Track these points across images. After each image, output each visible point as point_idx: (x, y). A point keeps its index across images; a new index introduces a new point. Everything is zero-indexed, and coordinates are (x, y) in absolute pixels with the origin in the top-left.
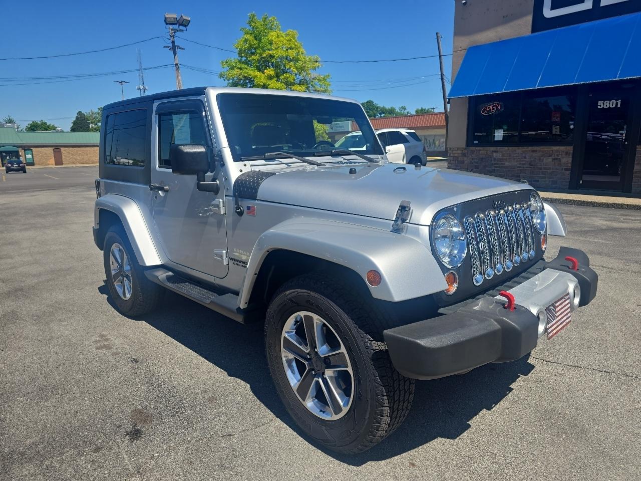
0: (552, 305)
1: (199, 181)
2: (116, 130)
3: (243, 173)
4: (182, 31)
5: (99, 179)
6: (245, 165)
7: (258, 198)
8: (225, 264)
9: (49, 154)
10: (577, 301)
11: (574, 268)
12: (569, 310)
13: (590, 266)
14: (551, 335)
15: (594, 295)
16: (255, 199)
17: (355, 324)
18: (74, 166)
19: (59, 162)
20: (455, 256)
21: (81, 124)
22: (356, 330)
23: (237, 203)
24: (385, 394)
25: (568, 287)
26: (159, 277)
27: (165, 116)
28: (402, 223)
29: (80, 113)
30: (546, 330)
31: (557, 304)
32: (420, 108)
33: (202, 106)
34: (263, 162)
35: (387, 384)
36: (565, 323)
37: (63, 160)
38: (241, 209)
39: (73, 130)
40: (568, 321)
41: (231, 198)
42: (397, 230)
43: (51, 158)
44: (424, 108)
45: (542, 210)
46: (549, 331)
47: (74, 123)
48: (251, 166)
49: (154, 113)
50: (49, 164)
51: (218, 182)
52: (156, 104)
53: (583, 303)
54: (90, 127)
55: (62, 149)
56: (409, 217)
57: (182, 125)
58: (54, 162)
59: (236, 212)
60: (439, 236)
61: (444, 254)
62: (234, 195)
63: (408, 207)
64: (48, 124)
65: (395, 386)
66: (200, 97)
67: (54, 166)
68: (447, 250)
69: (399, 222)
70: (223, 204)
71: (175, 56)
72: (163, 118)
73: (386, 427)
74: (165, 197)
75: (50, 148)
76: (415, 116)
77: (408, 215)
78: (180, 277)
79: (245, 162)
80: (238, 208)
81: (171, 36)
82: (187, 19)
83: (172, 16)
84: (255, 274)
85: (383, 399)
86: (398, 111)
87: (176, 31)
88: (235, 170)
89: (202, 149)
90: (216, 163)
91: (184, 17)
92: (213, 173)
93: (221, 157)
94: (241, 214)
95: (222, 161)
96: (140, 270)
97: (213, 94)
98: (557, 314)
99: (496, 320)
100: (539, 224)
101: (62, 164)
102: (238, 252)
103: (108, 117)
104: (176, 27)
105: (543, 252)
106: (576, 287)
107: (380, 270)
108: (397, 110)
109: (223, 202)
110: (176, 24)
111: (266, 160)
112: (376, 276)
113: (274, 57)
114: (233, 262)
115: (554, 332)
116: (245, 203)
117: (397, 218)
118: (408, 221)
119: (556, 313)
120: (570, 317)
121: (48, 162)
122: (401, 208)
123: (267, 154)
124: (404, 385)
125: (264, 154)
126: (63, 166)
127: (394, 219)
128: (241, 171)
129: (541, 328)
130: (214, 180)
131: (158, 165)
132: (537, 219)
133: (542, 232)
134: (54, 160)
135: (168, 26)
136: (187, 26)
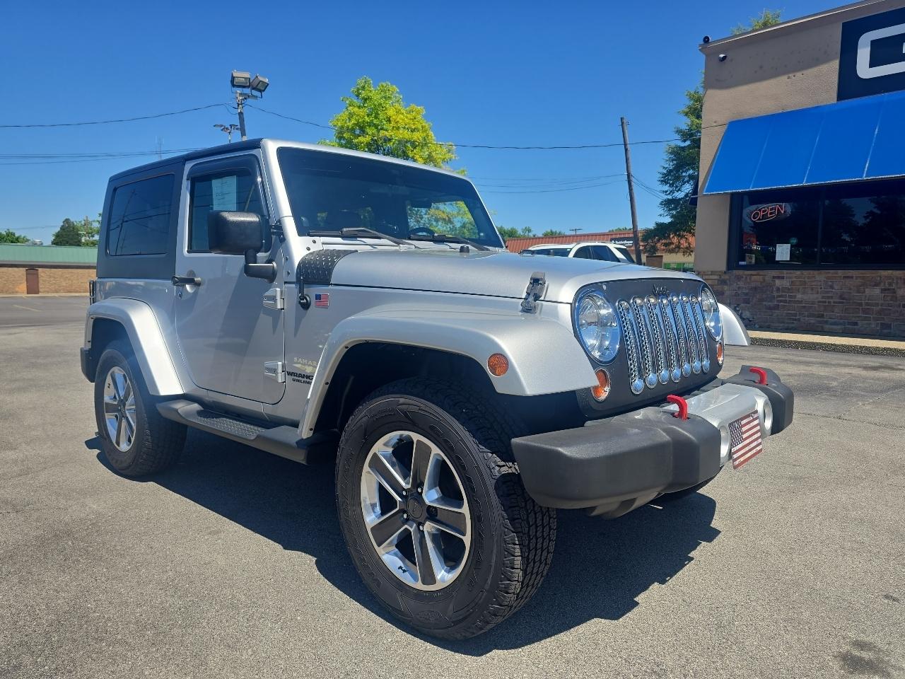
0: (736, 421)
1: (247, 261)
2: (127, 221)
3: (310, 252)
4: (256, 97)
5: (95, 279)
6: (314, 242)
7: (332, 282)
8: (280, 381)
9: (19, 277)
10: (768, 424)
11: (762, 381)
12: (759, 434)
13: (782, 382)
14: (737, 463)
15: (790, 421)
16: (327, 283)
17: (474, 437)
18: (56, 295)
19: (33, 288)
20: (607, 349)
21: (68, 236)
22: (475, 446)
23: (301, 291)
24: (517, 542)
25: (755, 403)
26: (179, 411)
27: (201, 181)
28: (535, 300)
29: (67, 221)
30: (730, 454)
31: (744, 422)
32: (549, 231)
33: (256, 163)
34: (339, 240)
35: (520, 530)
36: (754, 451)
37: (40, 286)
38: (307, 300)
39: (56, 243)
40: (758, 448)
41: (294, 285)
42: (528, 310)
43: (20, 283)
44: (554, 230)
45: (716, 310)
46: (735, 456)
47: (57, 235)
48: (323, 244)
49: (185, 177)
50: (17, 292)
51: (275, 264)
52: (188, 166)
53: (776, 428)
54: (83, 241)
55: (40, 270)
56: (544, 293)
57: (224, 192)
58: (25, 289)
59: (300, 302)
60: (584, 322)
61: (593, 347)
62: (298, 282)
63: (542, 279)
64: (17, 235)
65: (531, 534)
66: (254, 152)
67: (25, 295)
68: (595, 342)
69: (531, 299)
70: (281, 295)
72: (198, 185)
73: (519, 585)
74: (195, 293)
75: (21, 269)
76: (542, 238)
77: (542, 290)
78: (212, 409)
79: (316, 238)
80: (303, 297)
81: (238, 105)
82: (264, 80)
83: (241, 75)
84: (327, 384)
85: (514, 548)
86: (522, 234)
87: (246, 97)
88: (300, 247)
89: (253, 218)
90: (274, 237)
91: (261, 79)
92: (268, 253)
93: (280, 229)
94: (306, 306)
95: (283, 234)
96: (151, 403)
97: (271, 148)
98: (744, 436)
99: (664, 430)
100: (713, 327)
101: (38, 293)
102: (300, 363)
103: (115, 190)
104: (247, 91)
105: (720, 367)
106: (766, 404)
107: (506, 354)
108: (520, 232)
109: (281, 292)
110: (248, 87)
111: (343, 237)
112: (500, 361)
114: (293, 377)
115: (742, 459)
116: (312, 291)
117: (528, 294)
118: (542, 298)
119: (743, 433)
120: (760, 444)
121: (17, 289)
122: (532, 281)
123: (345, 229)
124: (543, 532)
125: (340, 229)
126: (40, 295)
127: (524, 297)
128: (308, 249)
129: (724, 450)
130: (270, 261)
131: (187, 249)
132: (710, 322)
133: (718, 339)
134: (25, 286)
135: (235, 89)
136: (264, 91)
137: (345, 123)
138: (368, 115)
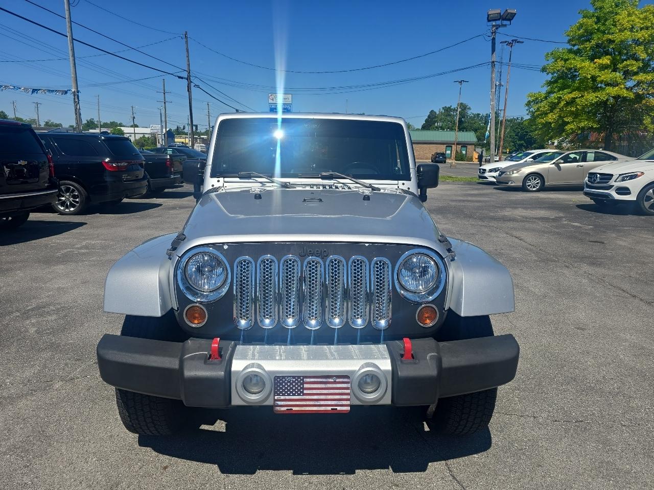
0: (293, 377)
3: (214, 187)
4: (505, 25)
6: (218, 181)
12: (345, 397)
14: (282, 409)
29: (432, 111)
31: (308, 380)
34: (238, 180)
46: (281, 403)
48: (225, 182)
71: (492, 54)
79: (220, 179)
81: (492, 33)
82: (512, 11)
83: (493, 12)
87: (498, 27)
91: (509, 11)
98: (308, 392)
104: (499, 22)
110: (499, 20)
111: (240, 178)
113: (615, 42)
115: (295, 408)
119: (307, 389)
123: (240, 173)
135: (490, 23)
136: (512, 19)
137: (576, 33)
138: (596, 23)
